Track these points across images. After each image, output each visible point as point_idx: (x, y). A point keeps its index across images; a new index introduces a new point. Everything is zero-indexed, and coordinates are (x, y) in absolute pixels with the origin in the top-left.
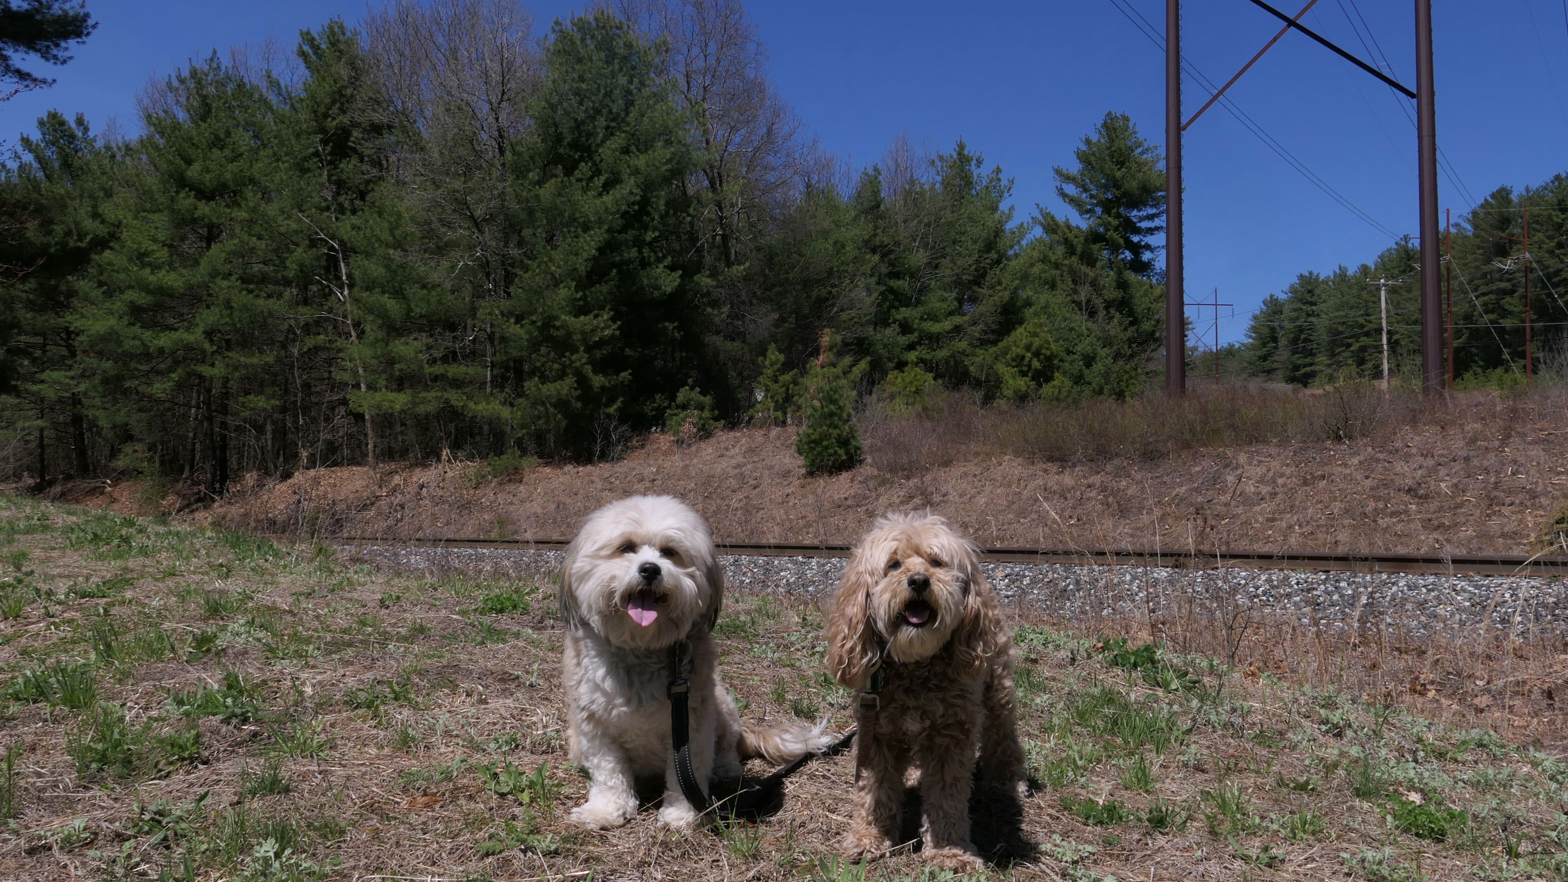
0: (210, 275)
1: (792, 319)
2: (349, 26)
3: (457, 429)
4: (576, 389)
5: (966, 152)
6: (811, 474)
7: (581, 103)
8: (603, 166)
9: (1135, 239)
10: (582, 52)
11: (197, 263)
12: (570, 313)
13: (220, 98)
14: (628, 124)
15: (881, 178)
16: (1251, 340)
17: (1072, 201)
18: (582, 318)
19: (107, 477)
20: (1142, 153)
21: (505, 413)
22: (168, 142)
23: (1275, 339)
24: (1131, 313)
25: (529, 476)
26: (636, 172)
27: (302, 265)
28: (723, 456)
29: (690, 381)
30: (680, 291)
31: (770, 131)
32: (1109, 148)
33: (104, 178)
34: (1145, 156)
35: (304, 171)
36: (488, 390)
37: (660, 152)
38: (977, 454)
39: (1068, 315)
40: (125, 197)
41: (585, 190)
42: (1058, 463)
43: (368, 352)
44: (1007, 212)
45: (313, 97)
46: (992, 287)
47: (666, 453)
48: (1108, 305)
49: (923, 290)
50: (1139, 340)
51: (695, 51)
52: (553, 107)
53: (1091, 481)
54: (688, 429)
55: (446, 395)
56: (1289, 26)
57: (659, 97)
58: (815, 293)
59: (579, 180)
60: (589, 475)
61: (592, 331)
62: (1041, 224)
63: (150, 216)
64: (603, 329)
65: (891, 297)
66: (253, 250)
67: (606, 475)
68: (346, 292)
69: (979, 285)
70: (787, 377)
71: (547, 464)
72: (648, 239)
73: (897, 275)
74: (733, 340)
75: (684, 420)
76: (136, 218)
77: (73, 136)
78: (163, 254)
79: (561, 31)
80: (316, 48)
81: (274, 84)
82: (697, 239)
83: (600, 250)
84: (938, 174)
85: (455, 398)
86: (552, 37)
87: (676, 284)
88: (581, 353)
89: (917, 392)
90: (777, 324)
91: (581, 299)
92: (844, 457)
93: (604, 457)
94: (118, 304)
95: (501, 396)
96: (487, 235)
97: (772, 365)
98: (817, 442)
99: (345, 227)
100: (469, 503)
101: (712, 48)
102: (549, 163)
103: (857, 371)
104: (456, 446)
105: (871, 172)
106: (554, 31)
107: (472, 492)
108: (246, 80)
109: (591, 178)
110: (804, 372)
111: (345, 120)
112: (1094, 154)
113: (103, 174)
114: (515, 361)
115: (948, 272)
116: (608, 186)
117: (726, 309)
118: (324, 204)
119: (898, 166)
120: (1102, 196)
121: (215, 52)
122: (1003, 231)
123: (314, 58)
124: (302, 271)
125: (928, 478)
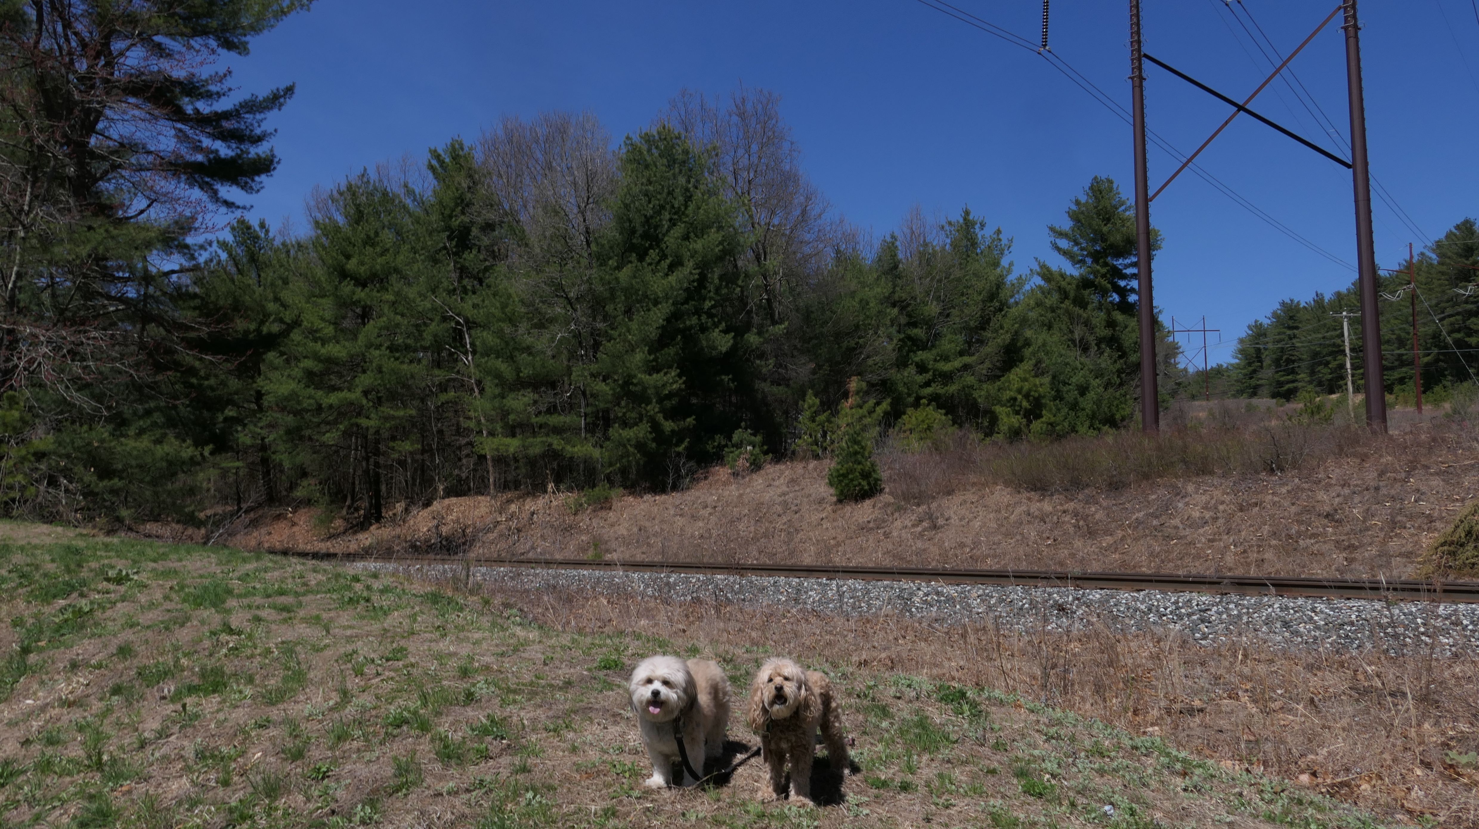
0: (366, 346)
1: (826, 367)
2: (466, 144)
3: (558, 465)
4: (651, 433)
5: (971, 217)
6: (840, 501)
7: (650, 202)
8: (668, 252)
9: (1122, 283)
10: (648, 159)
11: (355, 337)
12: (645, 372)
13: (370, 205)
14: (687, 216)
15: (898, 243)
16: (1237, 361)
17: (1065, 253)
18: (655, 376)
19: (289, 505)
20: (1125, 210)
21: (596, 453)
22: (332, 242)
23: (1260, 361)
24: (1120, 348)
25: (616, 505)
26: (694, 254)
27: (435, 336)
28: (770, 485)
29: (743, 424)
30: (734, 349)
31: (804, 212)
32: (1096, 207)
33: (282, 270)
34: (1127, 213)
35: (436, 262)
36: (583, 435)
37: (714, 236)
38: (974, 484)
39: (1063, 352)
40: (298, 285)
41: (654, 272)
42: (1039, 492)
43: (488, 406)
44: (1007, 266)
45: (441, 203)
46: (996, 331)
47: (725, 484)
48: (1099, 341)
49: (938, 336)
50: (1128, 371)
51: (741, 152)
52: (627, 206)
53: (1066, 507)
54: (742, 463)
55: (549, 440)
56: (1239, 110)
57: (712, 193)
58: (845, 344)
59: (650, 264)
60: (664, 503)
61: (663, 385)
62: (1038, 274)
63: (320, 300)
64: (672, 384)
65: (909, 343)
66: (398, 325)
67: (678, 502)
68: (470, 358)
69: (984, 329)
70: (822, 417)
71: (630, 494)
72: (706, 307)
73: (914, 325)
74: (779, 385)
75: (739, 456)
76: (307, 302)
77: (258, 237)
78: (329, 330)
79: (632, 144)
80: (442, 163)
81: (410, 192)
82: (746, 304)
83: (668, 320)
84: (947, 237)
85: (557, 443)
86: (624, 150)
87: (730, 344)
88: (654, 404)
89: (929, 428)
90: (814, 372)
91: (653, 360)
92: (866, 487)
93: (675, 488)
94: (297, 372)
95: (593, 440)
96: (579, 313)
97: (809, 408)
98: (844, 476)
99: (467, 307)
100: (571, 527)
101: (754, 147)
102: (626, 251)
103: (880, 410)
104: (558, 481)
105: (888, 239)
106: (626, 144)
107: (572, 518)
108: (389, 190)
109: (660, 261)
110: (836, 413)
111: (467, 219)
112: (1082, 213)
113: (281, 266)
114: (603, 412)
115: (957, 320)
116: (672, 268)
117: (772, 361)
118: (451, 287)
119: (913, 232)
120: (1090, 248)
121: (365, 170)
122: (1004, 284)
123: (440, 170)
124: (436, 341)
125: (934, 505)
